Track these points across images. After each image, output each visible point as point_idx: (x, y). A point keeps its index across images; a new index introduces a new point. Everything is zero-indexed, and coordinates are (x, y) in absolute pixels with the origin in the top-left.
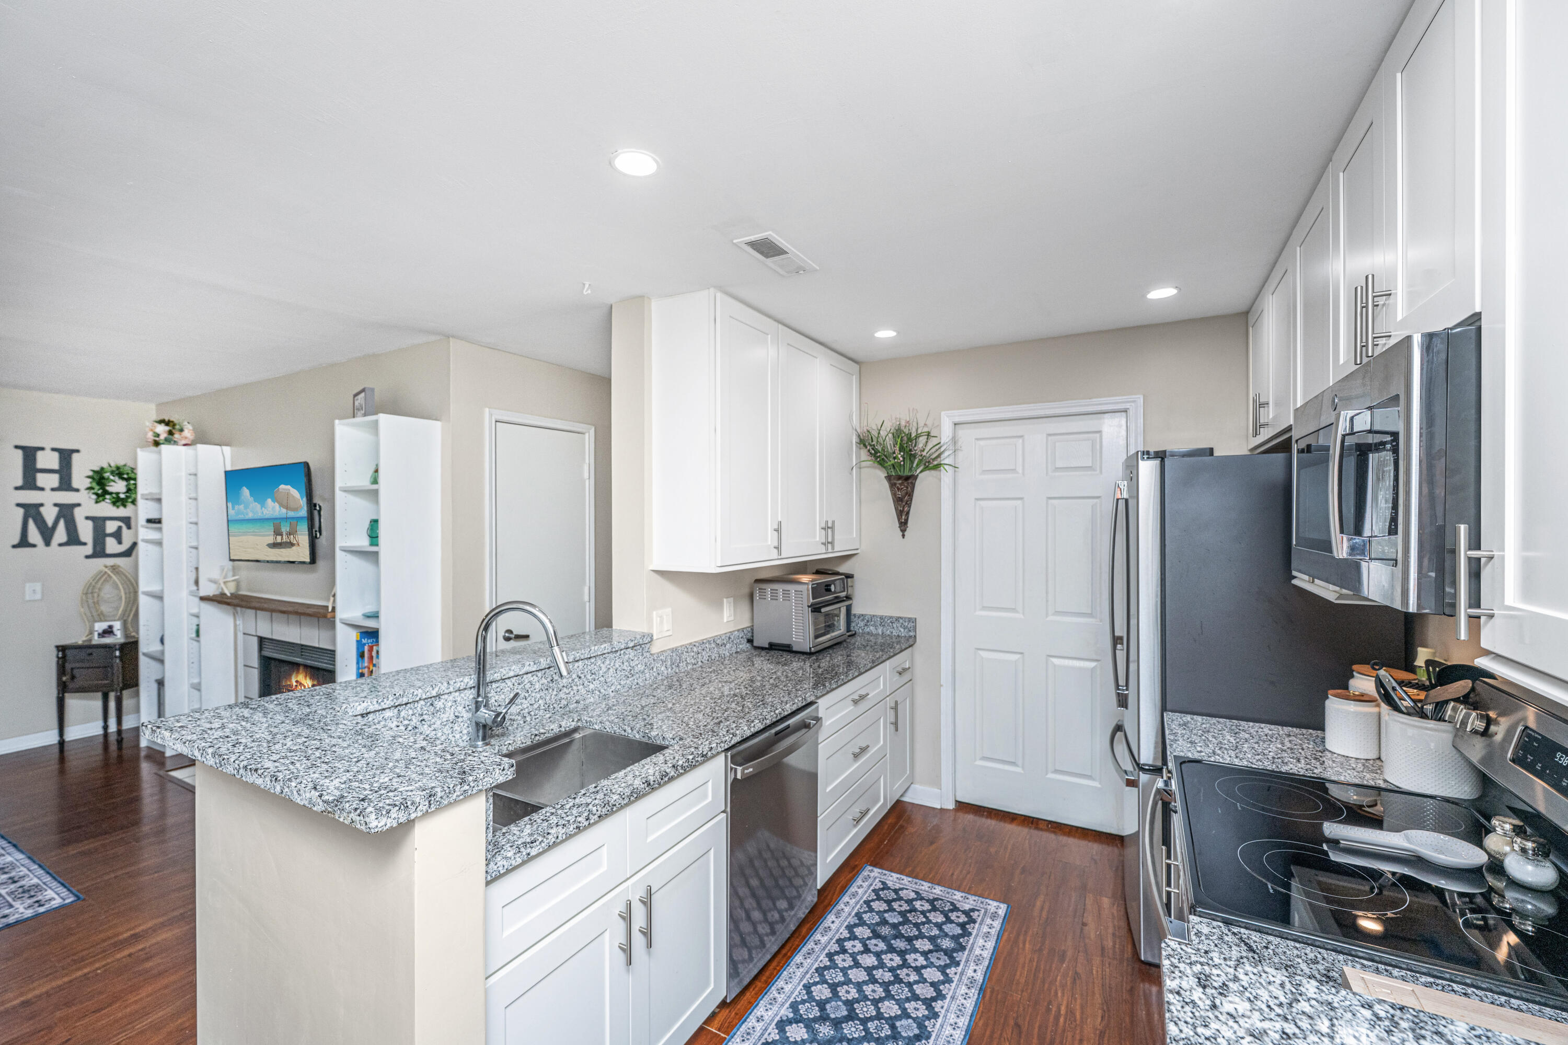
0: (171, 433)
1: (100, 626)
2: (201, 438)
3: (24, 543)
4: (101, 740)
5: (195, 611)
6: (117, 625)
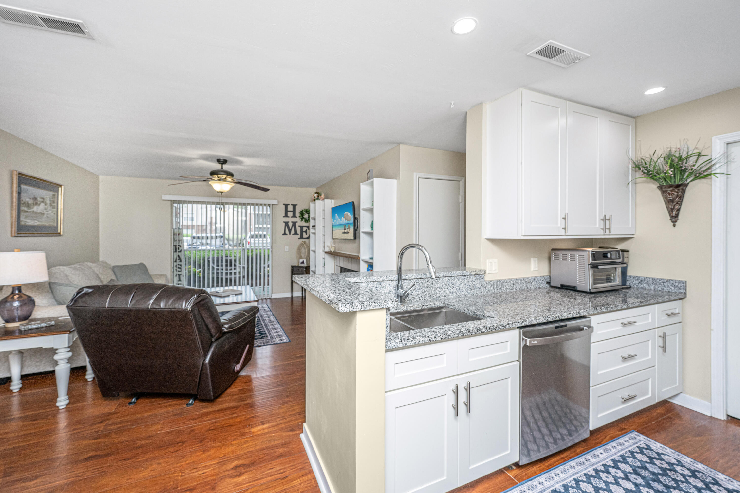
0: (318, 196)
1: (301, 261)
2: (327, 197)
3: (285, 234)
4: (301, 298)
5: (323, 257)
6: (305, 260)
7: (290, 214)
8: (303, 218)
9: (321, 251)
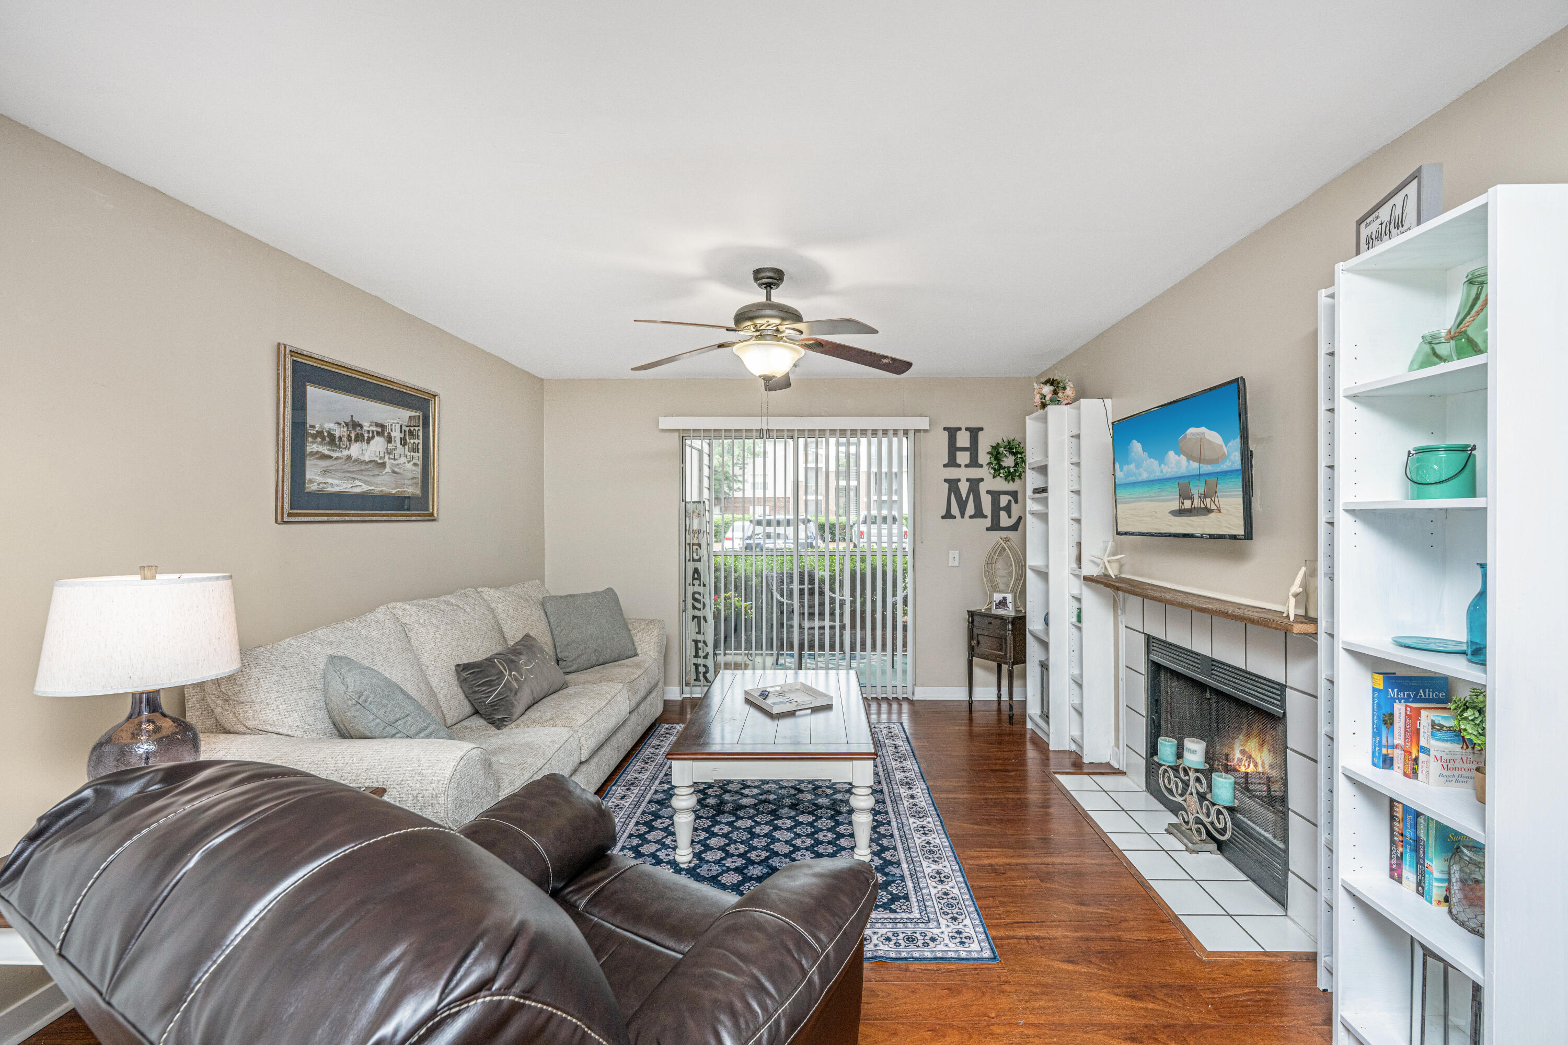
0: (1055, 393)
1: (998, 597)
2: (1083, 393)
3: (948, 514)
4: (997, 705)
5: (1076, 592)
6: (1010, 597)
7: (963, 458)
8: (1001, 467)
9: (1066, 572)
